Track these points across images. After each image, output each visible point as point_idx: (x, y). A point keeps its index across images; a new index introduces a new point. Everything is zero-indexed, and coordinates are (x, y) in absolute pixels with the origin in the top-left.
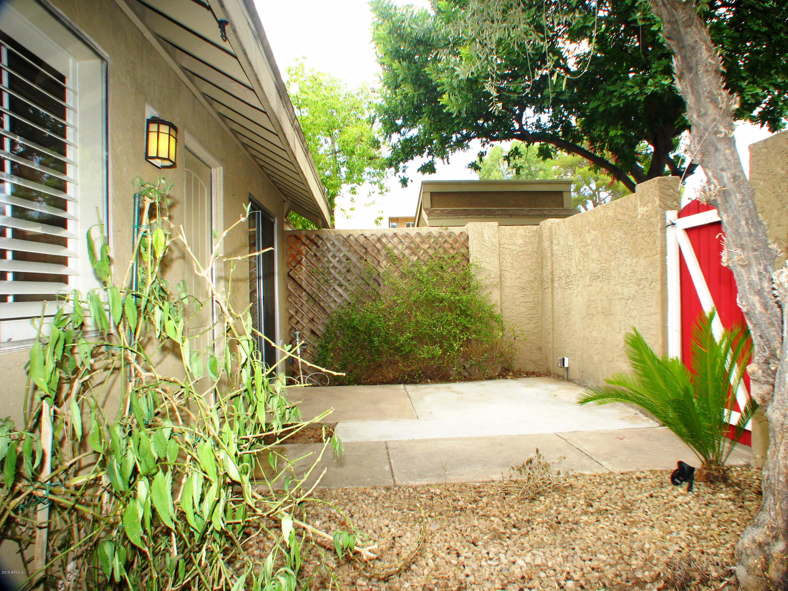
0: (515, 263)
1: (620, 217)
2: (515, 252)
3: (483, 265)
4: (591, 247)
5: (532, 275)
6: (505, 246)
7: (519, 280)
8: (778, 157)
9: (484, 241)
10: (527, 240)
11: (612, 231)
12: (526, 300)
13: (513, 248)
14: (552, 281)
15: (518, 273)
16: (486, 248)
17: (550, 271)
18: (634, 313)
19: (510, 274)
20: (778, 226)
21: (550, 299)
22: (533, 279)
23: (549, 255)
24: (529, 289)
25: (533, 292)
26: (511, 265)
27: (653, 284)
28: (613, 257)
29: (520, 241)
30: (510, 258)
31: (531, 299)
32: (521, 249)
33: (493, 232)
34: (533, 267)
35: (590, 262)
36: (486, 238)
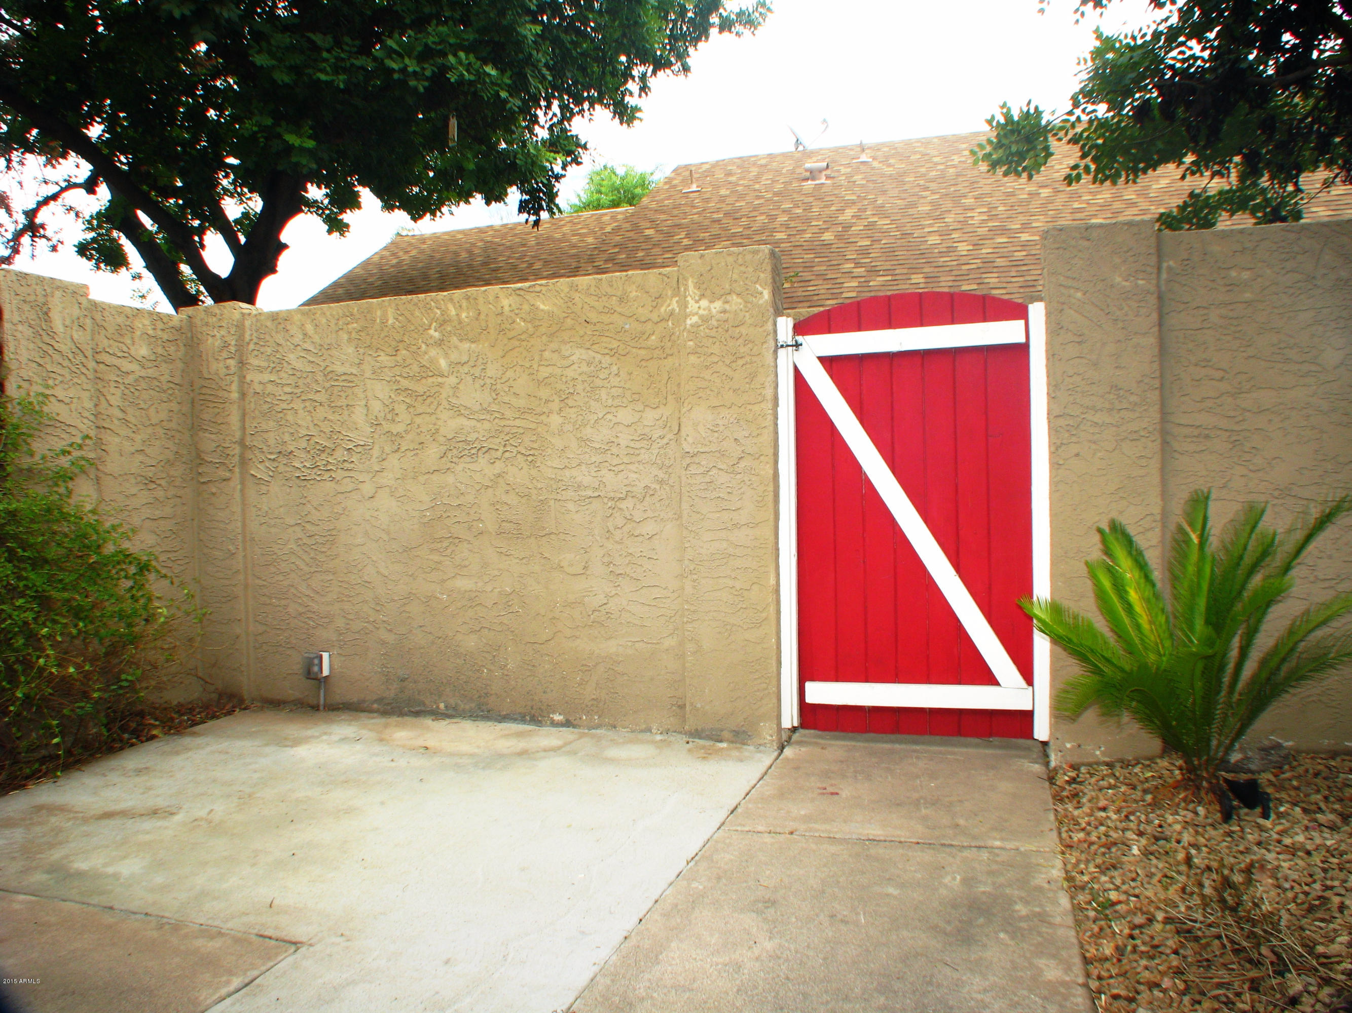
0: (130, 410)
1: (593, 316)
2: (130, 379)
3: (52, 407)
4: (453, 380)
5: (170, 444)
6: (109, 360)
7: (140, 457)
9: (52, 334)
10: (160, 350)
11: (554, 346)
12: (158, 513)
13: (126, 366)
14: (245, 461)
15: (138, 438)
16: (56, 357)
17: (238, 435)
18: (649, 528)
19: (117, 440)
21: (237, 509)
22: (172, 457)
23: (235, 395)
24: (163, 482)
25: (172, 492)
26: (117, 413)
27: (742, 464)
28: (555, 406)
29: (143, 351)
30: (118, 393)
31: (168, 511)
32: (143, 373)
33: (76, 312)
34: (173, 425)
35: (444, 415)
36: (58, 326)
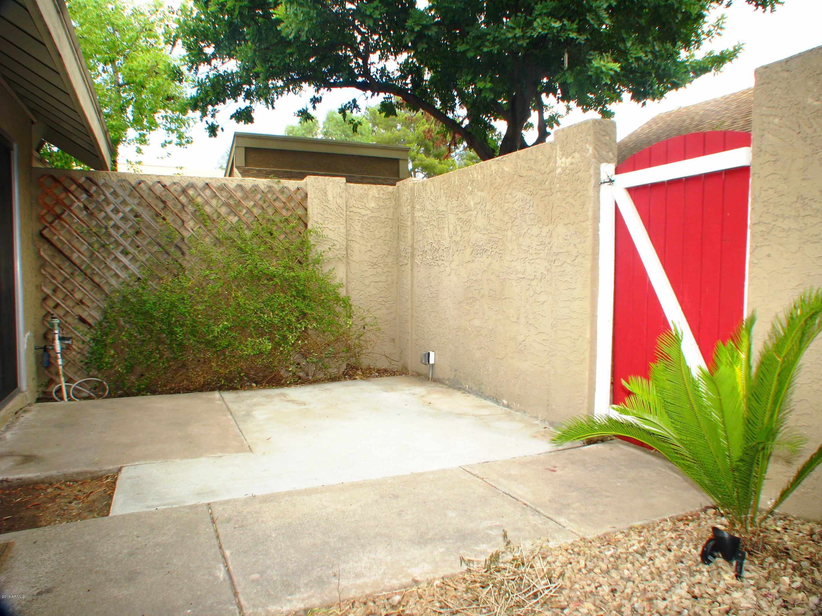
0: (365, 232)
1: (524, 173)
2: (366, 218)
3: (326, 232)
4: (475, 213)
5: (386, 248)
6: (354, 210)
7: (370, 254)
8: (810, 83)
9: (327, 201)
10: (381, 204)
11: (509, 191)
12: (378, 279)
13: (363, 212)
14: (413, 255)
15: (369, 245)
16: (329, 211)
17: (410, 243)
18: (542, 298)
19: (358, 246)
20: (803, 179)
21: (409, 278)
22: (386, 253)
23: (409, 223)
24: (382, 265)
25: (386, 269)
26: (360, 234)
27: (578, 260)
28: (510, 225)
29: (373, 205)
30: (360, 225)
31: (384, 278)
32: (372, 215)
33: (339, 190)
34: (388, 238)
35: (472, 231)
36: (330, 198)
